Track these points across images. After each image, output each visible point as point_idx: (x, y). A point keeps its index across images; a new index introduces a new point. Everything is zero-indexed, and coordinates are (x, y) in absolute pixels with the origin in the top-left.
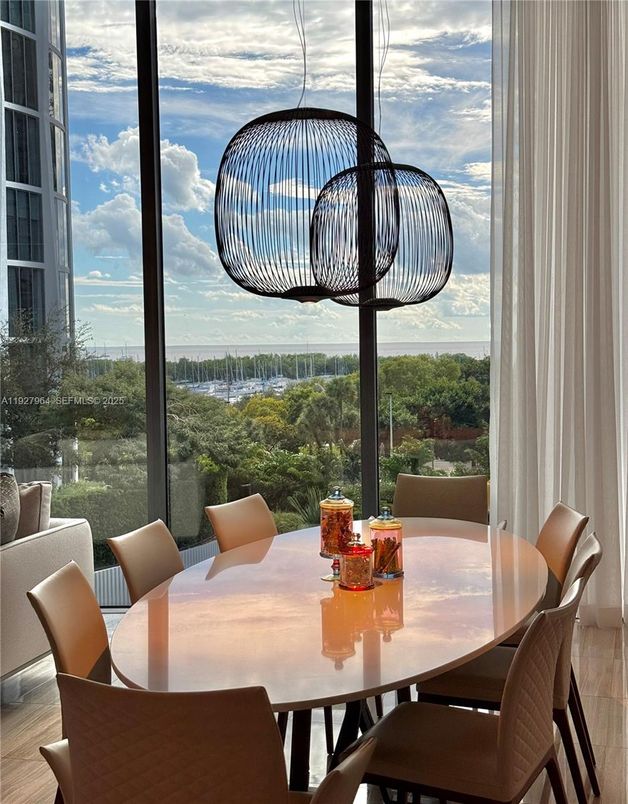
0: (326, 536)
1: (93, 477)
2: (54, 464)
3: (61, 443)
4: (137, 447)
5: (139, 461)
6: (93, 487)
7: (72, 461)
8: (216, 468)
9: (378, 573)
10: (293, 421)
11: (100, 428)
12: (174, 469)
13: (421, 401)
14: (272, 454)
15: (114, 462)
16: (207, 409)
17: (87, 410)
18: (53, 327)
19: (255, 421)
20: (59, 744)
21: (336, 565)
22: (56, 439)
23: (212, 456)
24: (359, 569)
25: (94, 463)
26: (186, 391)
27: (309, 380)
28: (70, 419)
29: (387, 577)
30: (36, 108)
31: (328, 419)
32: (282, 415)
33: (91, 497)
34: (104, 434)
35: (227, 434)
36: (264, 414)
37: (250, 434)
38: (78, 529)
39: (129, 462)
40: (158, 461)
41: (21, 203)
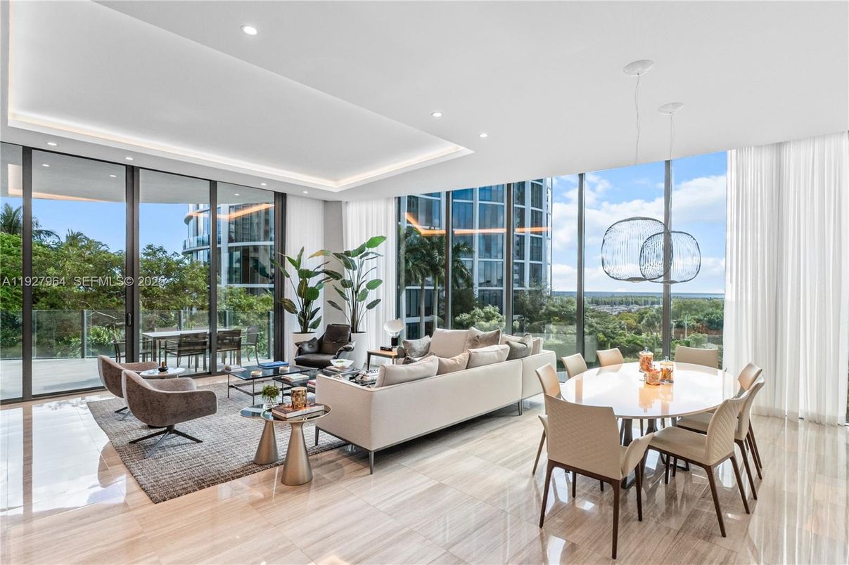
0: (642, 365)
1: (557, 338)
2: (543, 333)
3: (546, 326)
4: (573, 329)
5: (574, 334)
6: (557, 342)
7: (550, 332)
8: (606, 339)
9: (662, 380)
10: (640, 323)
11: (560, 321)
12: (586, 337)
13: (702, 318)
14: (630, 336)
15: (565, 333)
16: (602, 316)
17: (555, 314)
18: (543, 284)
19: (623, 322)
20: (544, 416)
21: (645, 375)
22: (544, 324)
23: (604, 334)
24: (654, 377)
25: (557, 333)
26: (594, 309)
27: (647, 306)
28: (549, 316)
29: (666, 382)
30: (542, 208)
31: (656, 323)
32: (635, 320)
33: (556, 345)
34: (561, 323)
35: (610, 326)
36: (627, 319)
37: (620, 327)
38: (552, 355)
39: (571, 334)
40: (581, 335)
41: (535, 241)
